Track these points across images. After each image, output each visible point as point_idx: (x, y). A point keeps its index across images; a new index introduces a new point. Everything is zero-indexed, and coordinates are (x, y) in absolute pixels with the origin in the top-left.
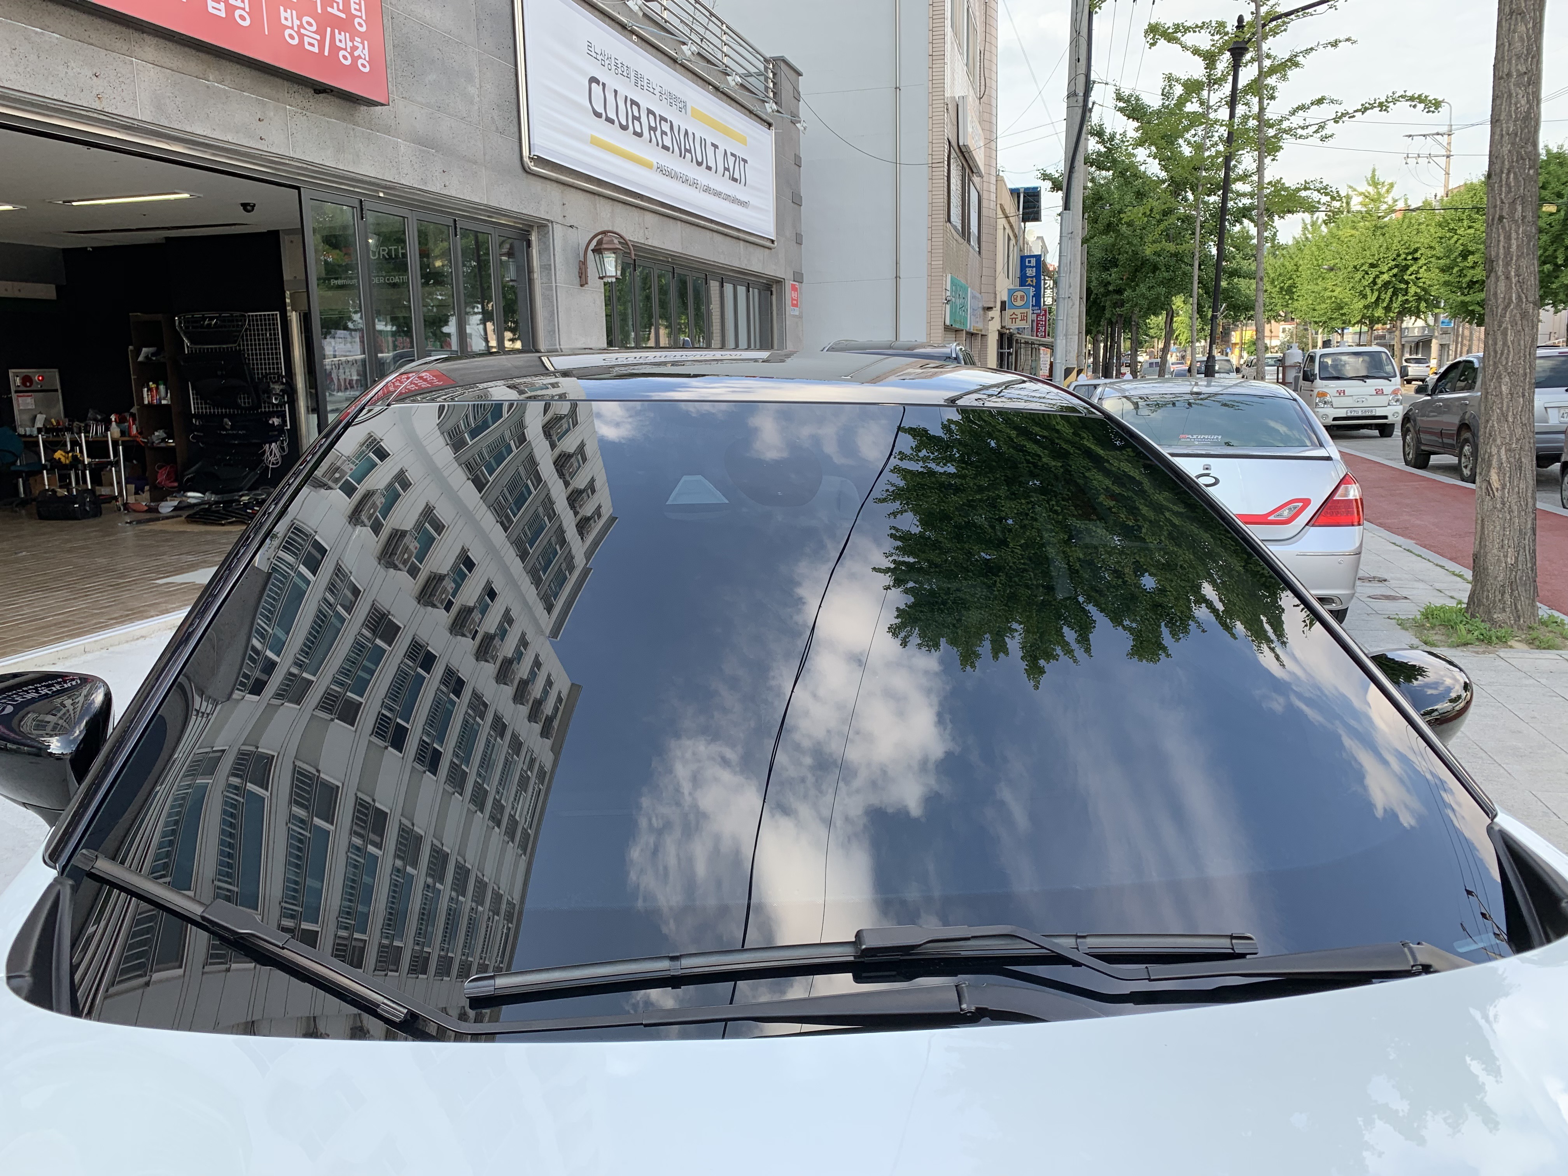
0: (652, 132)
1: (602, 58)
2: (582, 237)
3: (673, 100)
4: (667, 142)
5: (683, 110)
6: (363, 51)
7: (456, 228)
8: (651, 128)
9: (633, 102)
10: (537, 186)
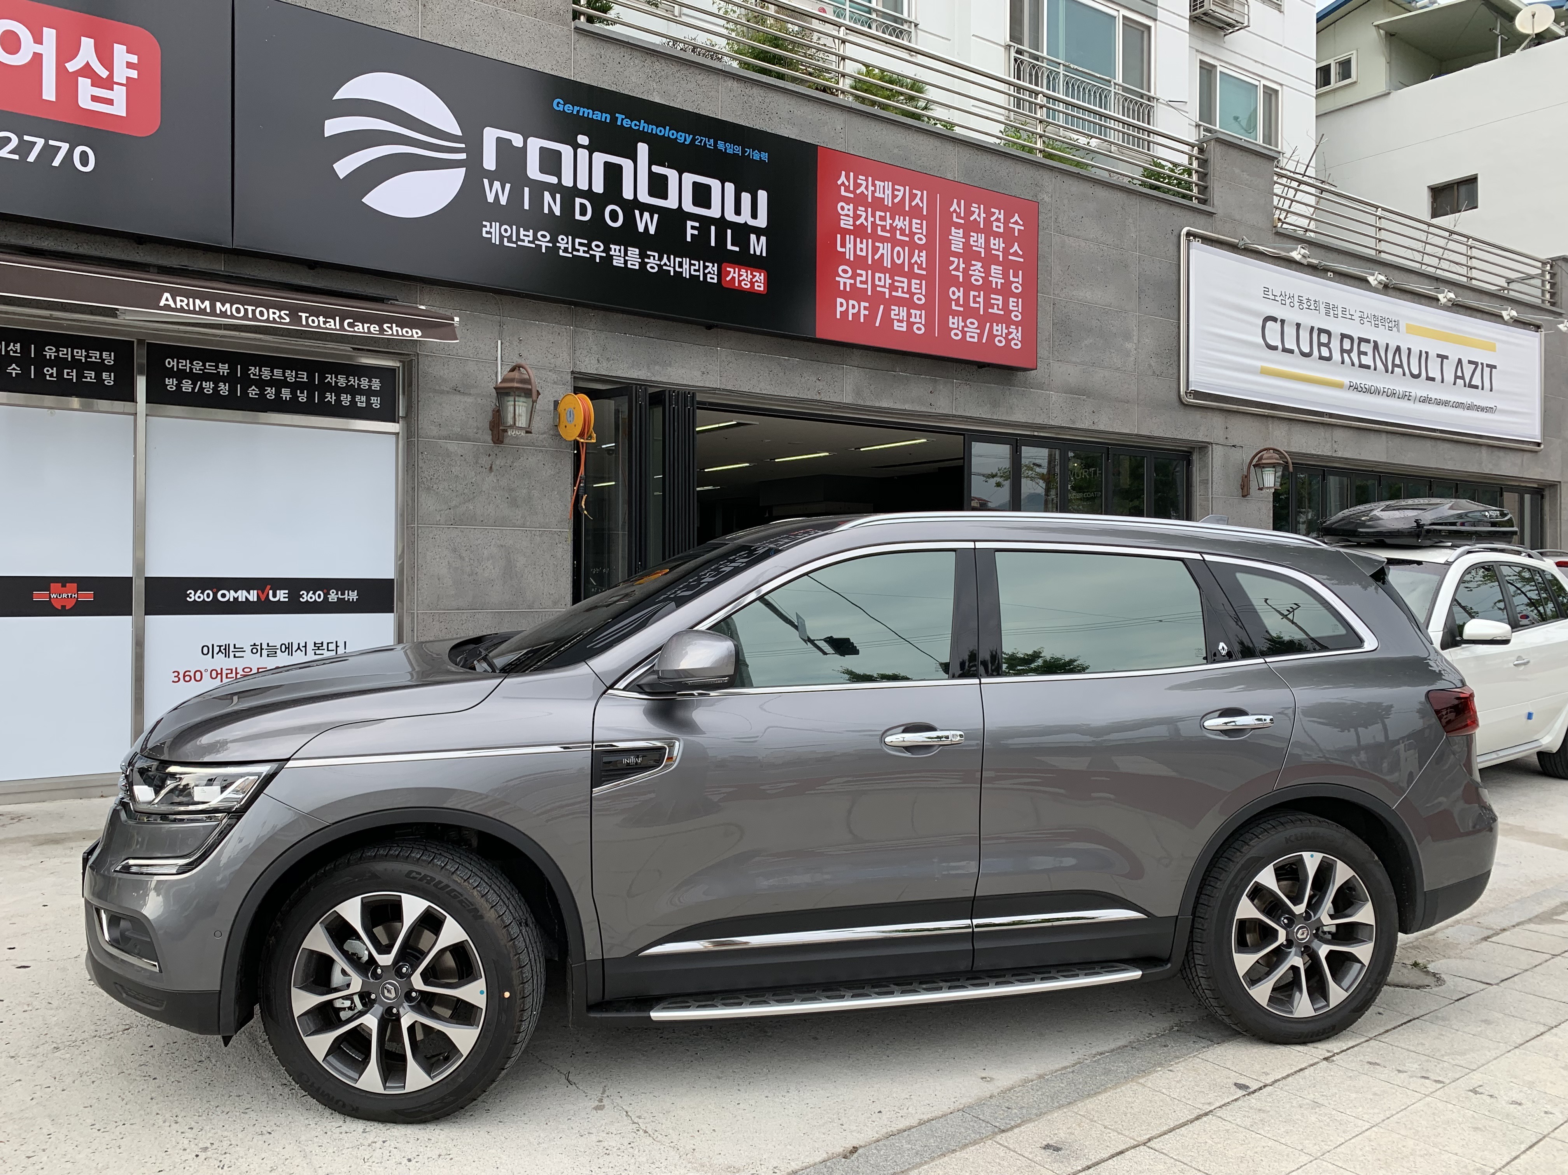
0: (1345, 355)
1: (1284, 299)
2: (1246, 456)
3: (1378, 321)
4: (1366, 360)
5: (1395, 329)
6: (1016, 334)
7: (1108, 454)
8: (1343, 351)
9: (1321, 331)
10: (1197, 416)
